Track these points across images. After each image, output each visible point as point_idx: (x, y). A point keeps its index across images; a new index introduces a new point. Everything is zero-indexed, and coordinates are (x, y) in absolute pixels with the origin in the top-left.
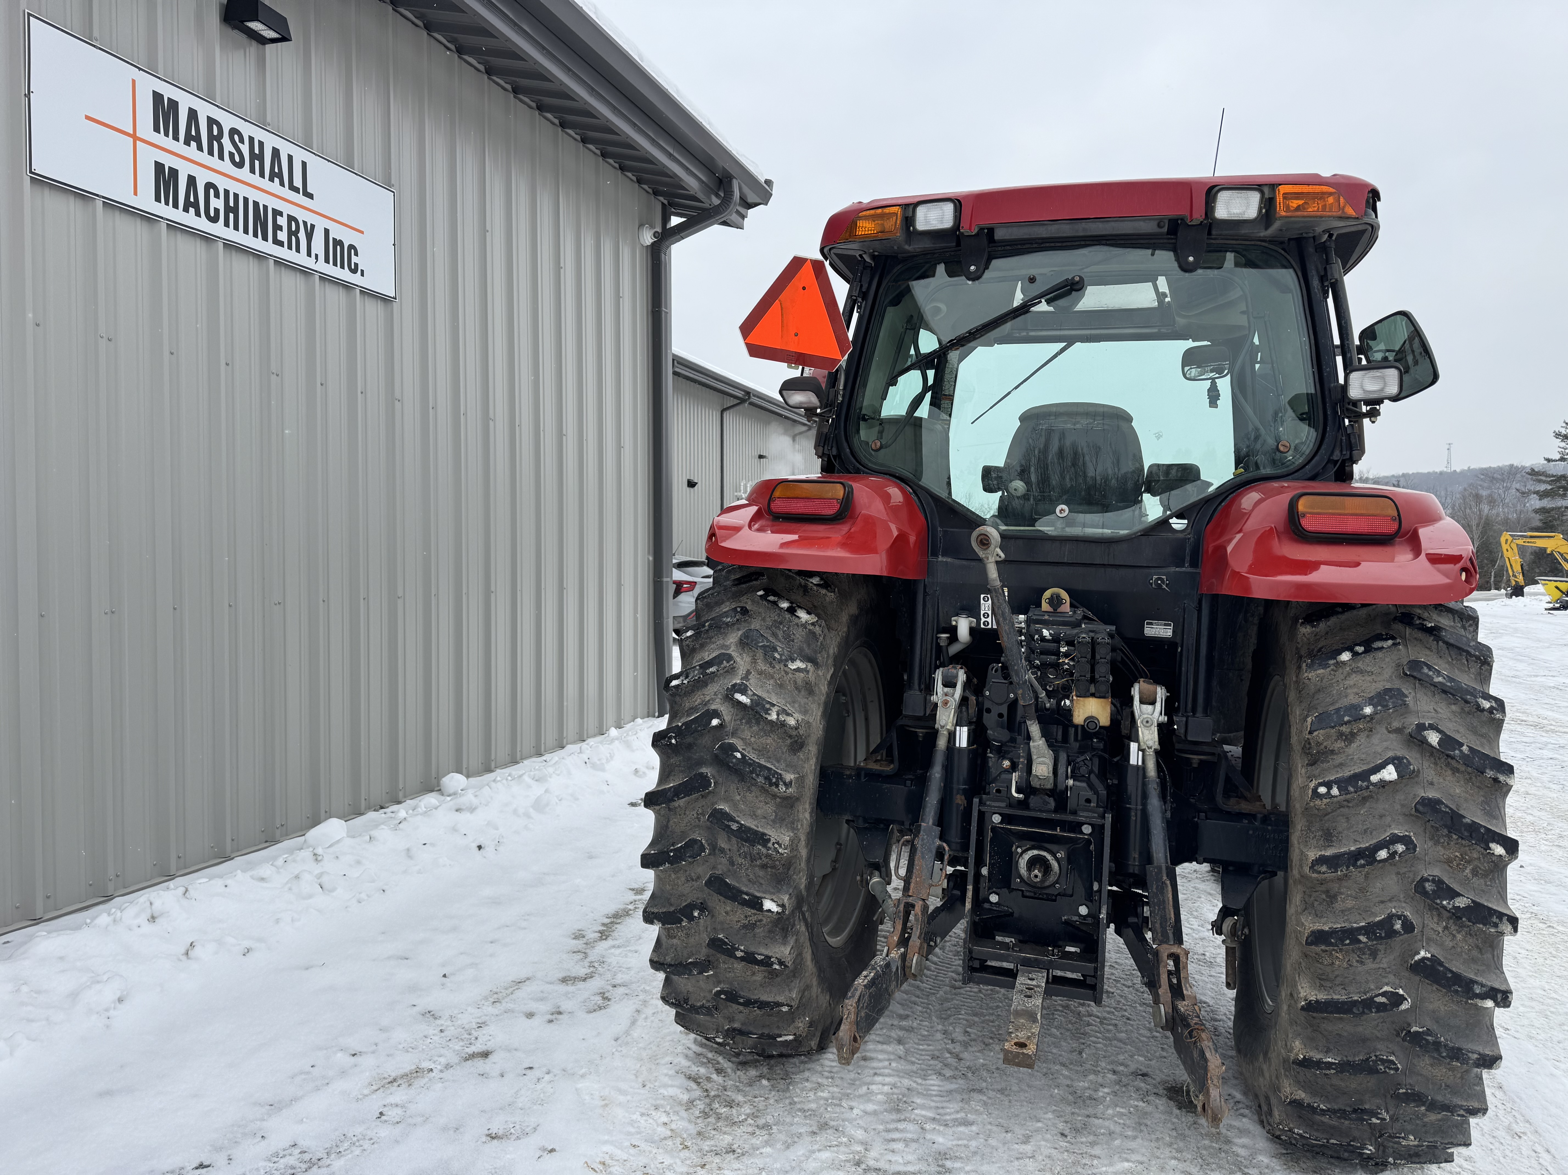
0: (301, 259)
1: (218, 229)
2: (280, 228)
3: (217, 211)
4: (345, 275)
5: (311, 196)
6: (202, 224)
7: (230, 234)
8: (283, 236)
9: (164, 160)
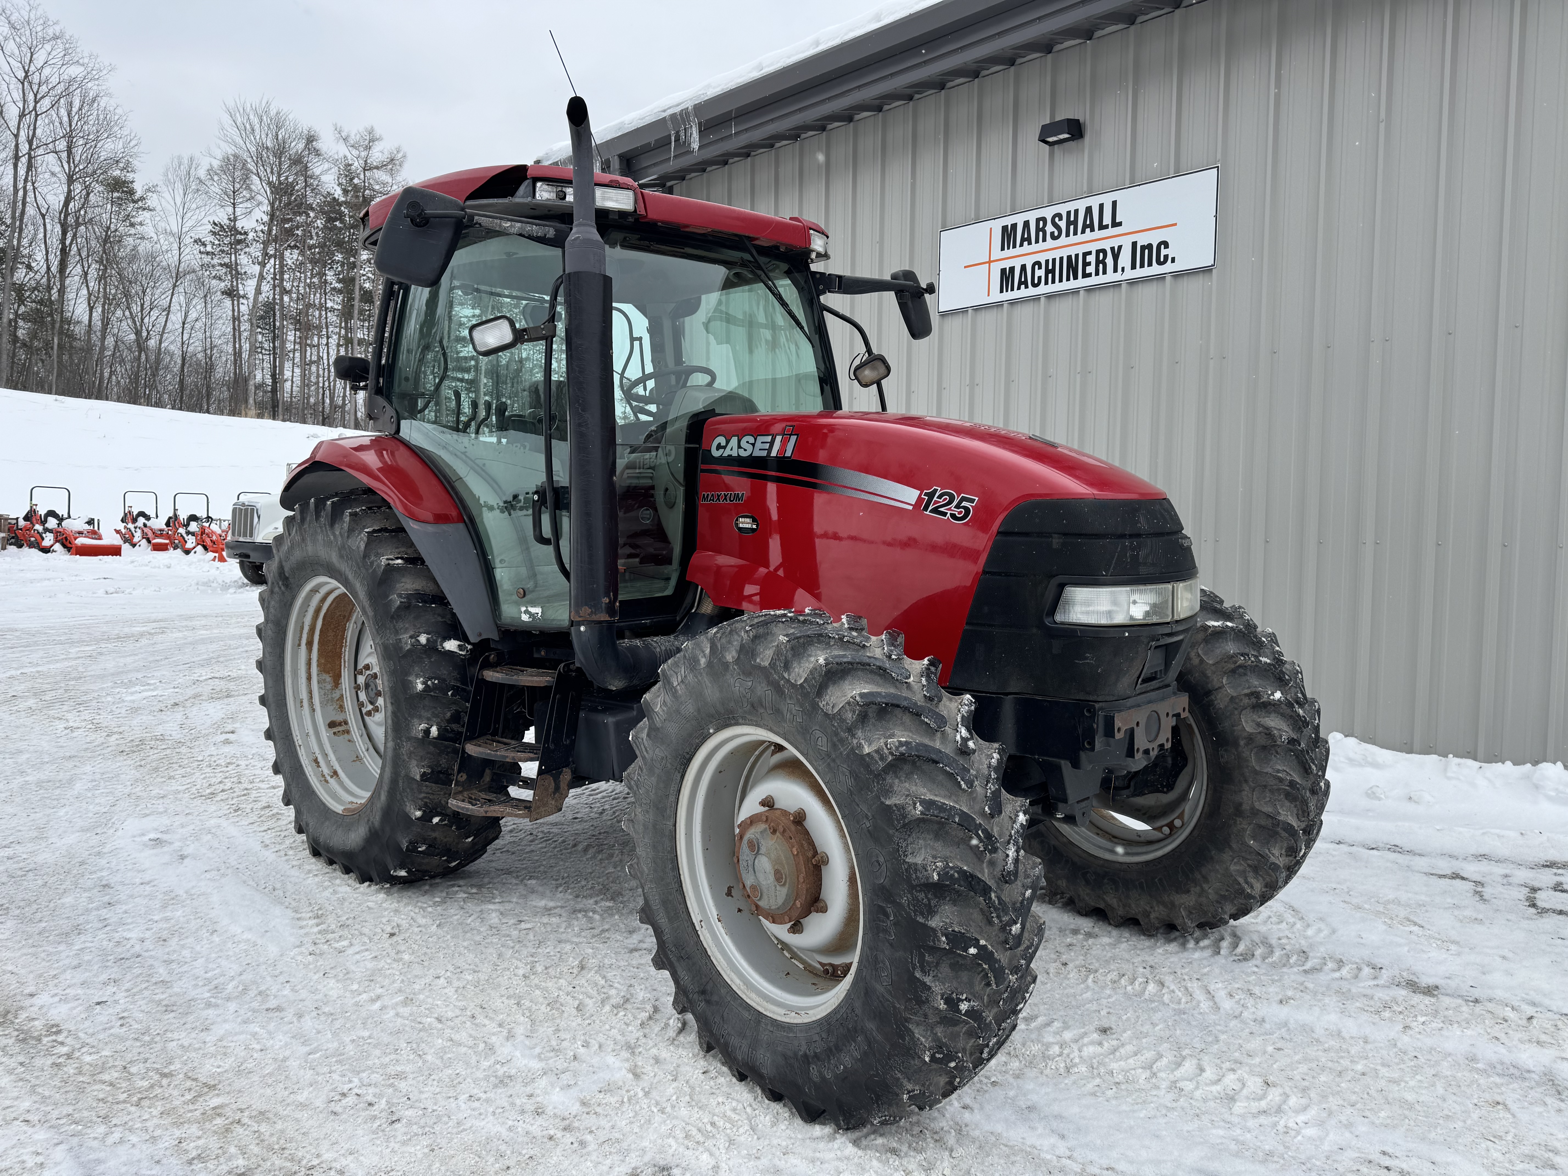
0: (1111, 277)
1: (1042, 289)
2: (1089, 264)
3: (1040, 278)
4: (1156, 269)
5: (1120, 224)
8: (1091, 269)
9: (1007, 265)
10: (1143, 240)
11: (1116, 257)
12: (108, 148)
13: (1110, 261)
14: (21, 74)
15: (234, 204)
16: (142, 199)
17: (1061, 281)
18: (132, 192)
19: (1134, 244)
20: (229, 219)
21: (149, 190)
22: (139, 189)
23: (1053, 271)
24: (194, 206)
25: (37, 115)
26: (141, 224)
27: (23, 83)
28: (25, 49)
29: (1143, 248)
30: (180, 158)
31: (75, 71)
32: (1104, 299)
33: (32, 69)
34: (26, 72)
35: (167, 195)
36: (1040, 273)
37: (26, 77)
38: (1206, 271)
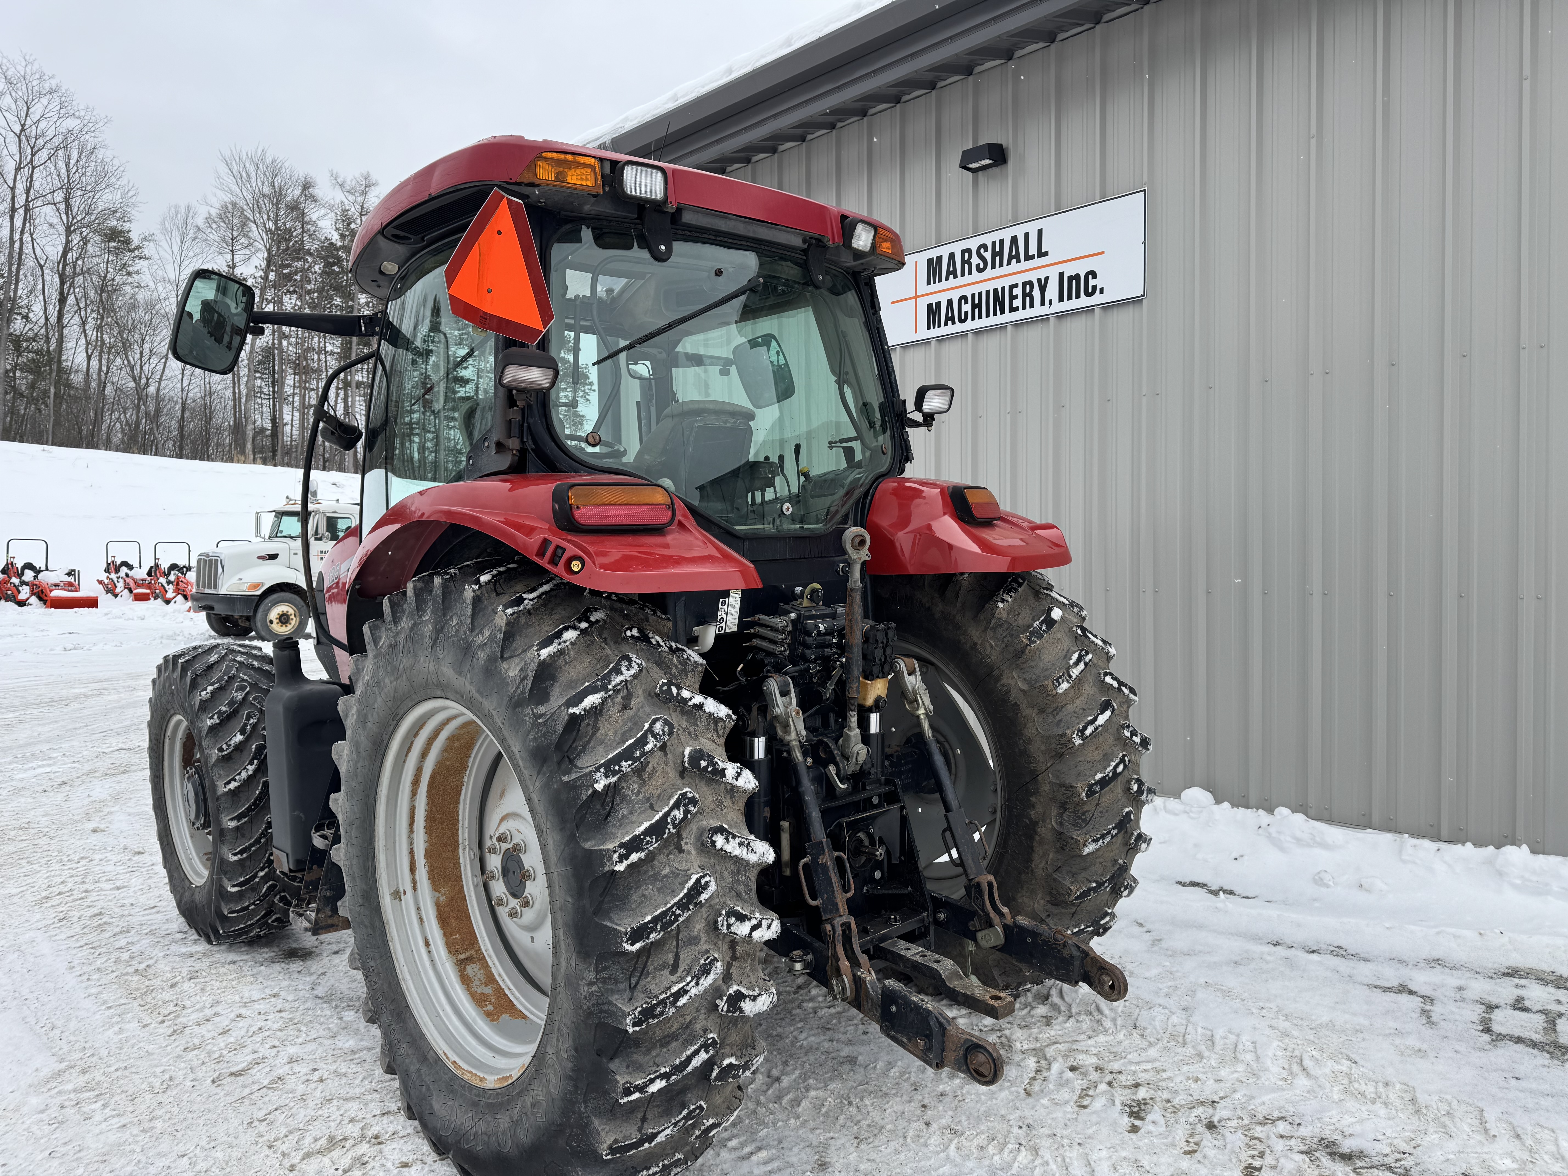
0: (1038, 310)
1: (970, 325)
2: (1016, 297)
3: (966, 313)
4: (1084, 301)
5: (1046, 254)
6: (958, 327)
7: (978, 324)
8: (1017, 303)
9: (933, 300)
10: (1070, 270)
11: (1043, 289)
12: (106, 199)
13: (1036, 293)
14: (17, 128)
15: (232, 251)
16: (138, 248)
17: (988, 316)
18: (128, 241)
19: (1061, 275)
20: (228, 266)
21: (145, 239)
22: (135, 238)
23: (979, 306)
24: (191, 254)
25: (34, 168)
26: (138, 273)
27: (19, 137)
28: (21, 103)
29: (1070, 279)
30: (176, 207)
31: (71, 123)
32: (1032, 334)
33: (29, 122)
34: (23, 126)
35: (164, 244)
36: (967, 307)
37: (23, 130)
38: (1136, 301)
